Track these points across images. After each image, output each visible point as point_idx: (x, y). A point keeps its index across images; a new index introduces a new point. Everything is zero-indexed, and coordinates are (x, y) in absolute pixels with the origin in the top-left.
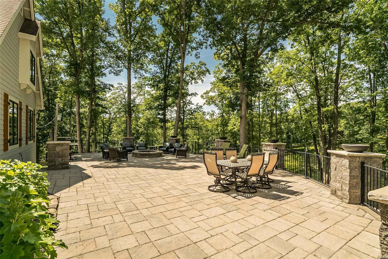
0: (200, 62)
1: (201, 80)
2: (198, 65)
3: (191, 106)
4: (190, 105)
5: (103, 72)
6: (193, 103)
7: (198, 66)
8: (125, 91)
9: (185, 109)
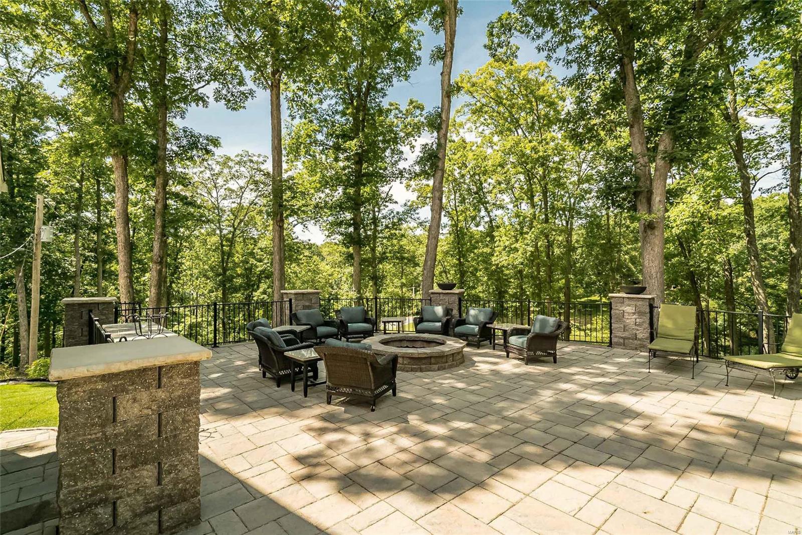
0: (411, 102)
1: (408, 147)
2: (408, 108)
3: (391, 206)
4: (387, 204)
5: (200, 91)
6: (394, 198)
7: (407, 111)
8: (216, 172)
9: (377, 214)
